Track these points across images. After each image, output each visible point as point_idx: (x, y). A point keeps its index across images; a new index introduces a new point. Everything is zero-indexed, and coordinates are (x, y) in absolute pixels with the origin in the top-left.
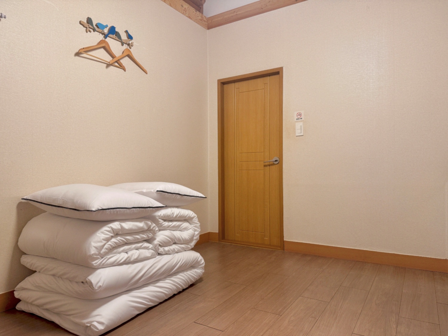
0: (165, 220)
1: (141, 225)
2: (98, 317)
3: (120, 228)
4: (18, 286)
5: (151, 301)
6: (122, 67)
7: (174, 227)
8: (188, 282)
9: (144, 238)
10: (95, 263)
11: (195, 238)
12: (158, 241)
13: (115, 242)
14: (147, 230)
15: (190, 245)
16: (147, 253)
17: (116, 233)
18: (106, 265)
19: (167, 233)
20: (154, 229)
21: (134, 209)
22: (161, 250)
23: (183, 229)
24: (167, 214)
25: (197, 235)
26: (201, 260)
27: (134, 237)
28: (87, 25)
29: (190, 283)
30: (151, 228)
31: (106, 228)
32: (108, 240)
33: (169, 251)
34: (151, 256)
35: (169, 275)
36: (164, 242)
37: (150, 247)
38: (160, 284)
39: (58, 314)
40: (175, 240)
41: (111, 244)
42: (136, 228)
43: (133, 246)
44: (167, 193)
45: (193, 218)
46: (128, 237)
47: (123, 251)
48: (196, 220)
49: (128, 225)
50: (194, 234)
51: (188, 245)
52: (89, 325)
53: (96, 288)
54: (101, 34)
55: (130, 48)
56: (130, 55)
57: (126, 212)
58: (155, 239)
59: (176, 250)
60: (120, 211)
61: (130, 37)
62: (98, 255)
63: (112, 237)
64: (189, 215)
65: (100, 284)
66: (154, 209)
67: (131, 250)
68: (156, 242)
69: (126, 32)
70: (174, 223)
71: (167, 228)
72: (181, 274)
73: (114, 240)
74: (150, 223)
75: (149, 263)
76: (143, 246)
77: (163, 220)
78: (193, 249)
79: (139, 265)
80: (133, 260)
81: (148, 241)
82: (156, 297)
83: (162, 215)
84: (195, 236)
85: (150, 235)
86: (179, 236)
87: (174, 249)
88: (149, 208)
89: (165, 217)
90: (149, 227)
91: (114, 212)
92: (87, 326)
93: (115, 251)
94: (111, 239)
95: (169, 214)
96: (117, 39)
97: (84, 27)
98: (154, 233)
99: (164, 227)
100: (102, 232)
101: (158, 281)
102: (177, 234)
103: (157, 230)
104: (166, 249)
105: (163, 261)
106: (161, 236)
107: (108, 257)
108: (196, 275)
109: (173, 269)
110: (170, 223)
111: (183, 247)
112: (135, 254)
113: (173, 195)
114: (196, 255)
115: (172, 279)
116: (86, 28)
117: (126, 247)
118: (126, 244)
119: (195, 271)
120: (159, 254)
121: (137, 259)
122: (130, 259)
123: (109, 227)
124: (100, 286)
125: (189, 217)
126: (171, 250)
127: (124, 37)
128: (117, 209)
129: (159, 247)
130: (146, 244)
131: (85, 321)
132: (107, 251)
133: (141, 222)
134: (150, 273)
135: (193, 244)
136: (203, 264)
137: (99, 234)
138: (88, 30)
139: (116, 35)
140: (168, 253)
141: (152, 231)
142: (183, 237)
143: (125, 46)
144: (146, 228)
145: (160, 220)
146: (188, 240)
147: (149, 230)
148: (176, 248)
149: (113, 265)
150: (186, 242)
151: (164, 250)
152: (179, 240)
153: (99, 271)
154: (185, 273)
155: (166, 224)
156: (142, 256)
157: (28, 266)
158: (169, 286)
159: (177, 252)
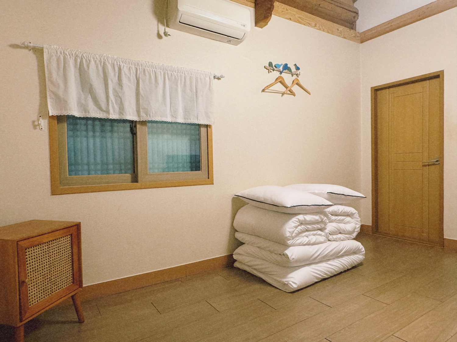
0: (332, 215)
1: (317, 217)
2: (292, 279)
3: (304, 219)
4: (235, 252)
5: (326, 274)
6: (292, 93)
7: (339, 220)
8: (352, 264)
9: (318, 227)
10: (289, 242)
11: (356, 230)
12: (328, 230)
13: (301, 229)
14: (320, 222)
15: (353, 236)
16: (322, 239)
17: (301, 223)
18: (295, 244)
19: (334, 224)
20: (325, 221)
21: (313, 206)
22: (331, 237)
23: (346, 222)
24: (334, 211)
25: (358, 228)
26: (362, 248)
27: (312, 226)
28: (269, 68)
29: (354, 265)
30: (324, 221)
31: (294, 219)
32: (296, 227)
33: (336, 239)
34: (324, 241)
35: (337, 257)
36: (333, 232)
37: (323, 235)
38: (330, 262)
39: (263, 273)
40: (340, 230)
41: (298, 230)
42: (314, 220)
43: (312, 233)
44: (334, 194)
45: (355, 213)
46: (308, 226)
47: (305, 236)
48: (357, 215)
49: (309, 218)
50: (356, 227)
51: (351, 235)
52: (286, 283)
53: (291, 259)
54: (278, 72)
55: (298, 77)
56: (299, 83)
57: (307, 208)
58: (326, 229)
59: (342, 239)
60: (304, 207)
61: (298, 69)
62: (291, 237)
63: (299, 225)
64: (351, 212)
65: (293, 257)
66: (326, 206)
67: (310, 235)
68: (327, 231)
69: (295, 65)
70: (340, 218)
71: (334, 221)
72: (345, 257)
73: (299, 227)
74: (322, 217)
75: (323, 246)
76: (318, 233)
77: (331, 214)
78: (354, 239)
79: (316, 247)
80: (313, 243)
81: (321, 230)
82: (329, 271)
83: (331, 211)
84: (357, 229)
85: (323, 226)
86: (344, 228)
87: (340, 237)
88: (322, 206)
89: (333, 212)
90: (322, 219)
91: (300, 208)
92: (285, 284)
93: (300, 235)
94: (298, 227)
95: (336, 210)
96: (289, 72)
97: (267, 69)
98: (325, 224)
99: (332, 220)
100: (293, 222)
101: (329, 260)
102: (342, 226)
103: (328, 223)
104: (335, 237)
105: (333, 246)
106: (331, 227)
107: (297, 239)
108: (358, 259)
109: (340, 253)
110: (336, 217)
111: (347, 237)
112: (313, 239)
113: (339, 195)
114: (358, 244)
115: (339, 260)
116: (269, 70)
117: (307, 233)
118: (307, 231)
119: (358, 257)
120: (329, 240)
121: (315, 242)
122: (310, 242)
123: (296, 218)
124: (293, 259)
125: (351, 213)
126: (338, 238)
127: (293, 69)
128: (302, 206)
129: (329, 235)
130: (319, 232)
131: (284, 280)
132: (296, 235)
133: (316, 215)
134: (323, 254)
135: (355, 235)
136: (363, 251)
137: (291, 222)
138: (270, 71)
139: (288, 70)
140: (336, 240)
141: (324, 223)
142: (347, 229)
143: (295, 76)
144: (320, 220)
145: (329, 215)
146: (351, 231)
147: (322, 222)
148: (342, 237)
149: (299, 245)
150: (350, 233)
151: (333, 238)
152: (344, 231)
153: (291, 248)
154: (349, 257)
155: (333, 218)
156: (318, 241)
157: (240, 239)
158: (338, 265)
159: (342, 240)
